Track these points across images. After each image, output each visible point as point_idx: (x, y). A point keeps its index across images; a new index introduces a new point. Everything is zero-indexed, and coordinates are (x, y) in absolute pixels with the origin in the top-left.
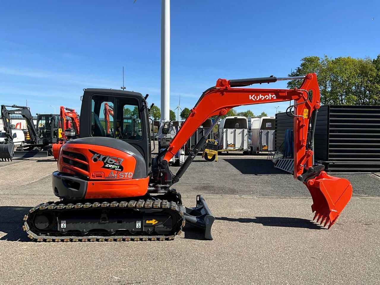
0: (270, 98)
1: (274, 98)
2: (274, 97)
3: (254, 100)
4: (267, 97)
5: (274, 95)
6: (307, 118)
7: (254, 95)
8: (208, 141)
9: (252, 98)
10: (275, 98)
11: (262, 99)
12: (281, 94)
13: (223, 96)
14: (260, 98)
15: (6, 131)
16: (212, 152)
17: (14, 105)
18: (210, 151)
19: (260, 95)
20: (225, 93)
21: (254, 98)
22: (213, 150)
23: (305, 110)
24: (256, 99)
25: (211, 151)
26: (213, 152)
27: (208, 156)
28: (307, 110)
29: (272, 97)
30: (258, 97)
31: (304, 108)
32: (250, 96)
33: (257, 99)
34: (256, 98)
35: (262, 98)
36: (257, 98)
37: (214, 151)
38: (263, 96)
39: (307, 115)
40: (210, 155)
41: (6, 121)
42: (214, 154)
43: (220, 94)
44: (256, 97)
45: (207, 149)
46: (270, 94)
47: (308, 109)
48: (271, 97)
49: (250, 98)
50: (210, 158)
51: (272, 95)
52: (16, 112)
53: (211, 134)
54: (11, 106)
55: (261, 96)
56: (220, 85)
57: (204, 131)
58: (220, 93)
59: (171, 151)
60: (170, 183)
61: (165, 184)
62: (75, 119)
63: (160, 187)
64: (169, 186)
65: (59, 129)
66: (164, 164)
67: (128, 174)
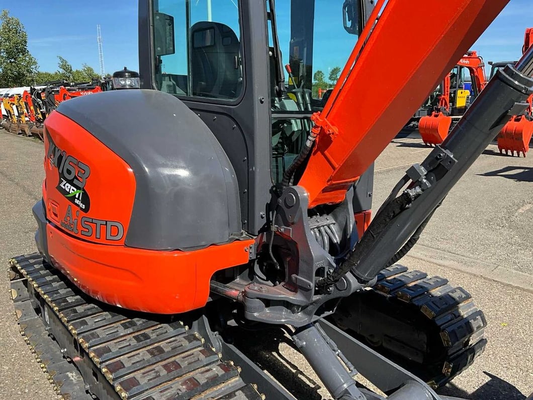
59: (326, 152)
60: (305, 290)
61: (294, 287)
62: (477, 70)
63: (258, 298)
64: (302, 301)
65: (459, 92)
66: (289, 207)
67: (106, 225)
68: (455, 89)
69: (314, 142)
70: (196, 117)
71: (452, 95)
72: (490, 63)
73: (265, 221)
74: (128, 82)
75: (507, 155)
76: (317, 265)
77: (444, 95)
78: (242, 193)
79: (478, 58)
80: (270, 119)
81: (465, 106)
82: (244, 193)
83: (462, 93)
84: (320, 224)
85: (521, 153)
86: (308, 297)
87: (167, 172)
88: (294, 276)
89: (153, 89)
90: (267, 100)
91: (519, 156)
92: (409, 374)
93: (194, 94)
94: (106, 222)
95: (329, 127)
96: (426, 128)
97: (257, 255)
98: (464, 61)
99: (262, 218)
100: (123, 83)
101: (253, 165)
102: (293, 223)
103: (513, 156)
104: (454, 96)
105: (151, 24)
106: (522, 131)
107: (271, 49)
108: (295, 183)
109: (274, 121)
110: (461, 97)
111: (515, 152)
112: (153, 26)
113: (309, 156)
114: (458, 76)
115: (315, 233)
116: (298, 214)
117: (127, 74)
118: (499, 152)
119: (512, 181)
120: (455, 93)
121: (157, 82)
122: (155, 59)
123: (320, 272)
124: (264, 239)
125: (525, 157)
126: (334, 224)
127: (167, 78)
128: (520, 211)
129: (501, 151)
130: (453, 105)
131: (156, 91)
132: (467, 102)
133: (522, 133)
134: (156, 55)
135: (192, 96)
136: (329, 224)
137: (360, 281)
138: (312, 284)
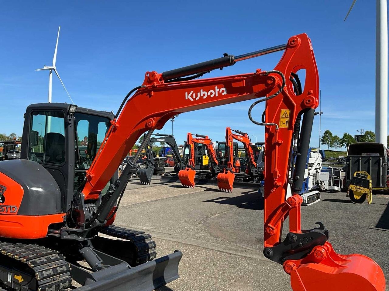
0: (217, 95)
1: (223, 94)
2: (223, 91)
3: (192, 100)
4: (211, 93)
5: (224, 89)
6: (287, 127)
7: (192, 92)
8: (357, 173)
9: (189, 97)
10: (225, 93)
11: (204, 97)
12: (234, 85)
13: (151, 98)
14: (202, 95)
15: (148, 157)
16: (360, 190)
17: (157, 133)
18: (357, 188)
19: (201, 90)
20: (153, 93)
21: (192, 96)
22: (361, 186)
23: (283, 111)
24: (195, 99)
25: (359, 188)
26: (362, 190)
27: (354, 196)
28: (288, 111)
29: (221, 92)
30: (199, 94)
31: (282, 108)
32: (186, 93)
33: (197, 99)
34: (194, 97)
35: (204, 95)
36: (197, 96)
37: (363, 188)
38: (205, 93)
39: (287, 122)
40: (358, 194)
41: (148, 148)
42: (364, 192)
43: (147, 95)
44: (194, 95)
45: (353, 184)
46: (216, 87)
47: (289, 109)
48: (218, 92)
49: (187, 98)
50: (357, 197)
51: (220, 88)
52: (158, 140)
53: (383, 164)
54: (155, 134)
55: (202, 93)
56: (147, 82)
57: (361, 161)
58: (147, 93)
59: (90, 182)
60: (82, 226)
61: (79, 227)
62: (209, 146)
63: (65, 231)
64: (81, 231)
65: (204, 156)
66: (77, 199)
67: (11, 207)
68: (201, 155)
69: (87, 179)
70: (46, 170)
71: (200, 158)
72: (217, 142)
73: (70, 207)
74: (15, 155)
75: (223, 192)
76: (86, 218)
77: (192, 159)
78: (62, 198)
79: (209, 139)
80: (74, 171)
81: (208, 165)
82: (63, 197)
83: (206, 157)
84: (90, 206)
85: (229, 190)
86: (83, 229)
87: (34, 189)
88: (79, 223)
89: (27, 159)
90: (73, 165)
91: (228, 192)
92: (122, 260)
93: (46, 161)
94: (11, 206)
95: (91, 174)
96: (182, 177)
97: (67, 219)
98: (201, 141)
99: (69, 206)
100: (12, 156)
101: (67, 188)
102: (79, 205)
103: (226, 192)
104: (201, 159)
105: (29, 134)
106: (228, 179)
107: (75, 149)
108: (81, 192)
109: (76, 172)
110: (205, 160)
111: (227, 190)
112: (30, 135)
113: (85, 183)
114: (203, 148)
115: (87, 209)
116: (81, 202)
117: (14, 152)
118: (219, 190)
119: (218, 204)
120: (202, 157)
121: (29, 156)
122: (29, 147)
123: (87, 220)
124: (70, 213)
125: (231, 192)
126: (95, 206)
127: (33, 154)
128: (213, 217)
129: (220, 189)
130: (201, 164)
131: (29, 160)
132: (209, 162)
133: (228, 180)
134: (30, 145)
135: (45, 162)
136: (93, 206)
137: (100, 222)
138: (84, 224)
